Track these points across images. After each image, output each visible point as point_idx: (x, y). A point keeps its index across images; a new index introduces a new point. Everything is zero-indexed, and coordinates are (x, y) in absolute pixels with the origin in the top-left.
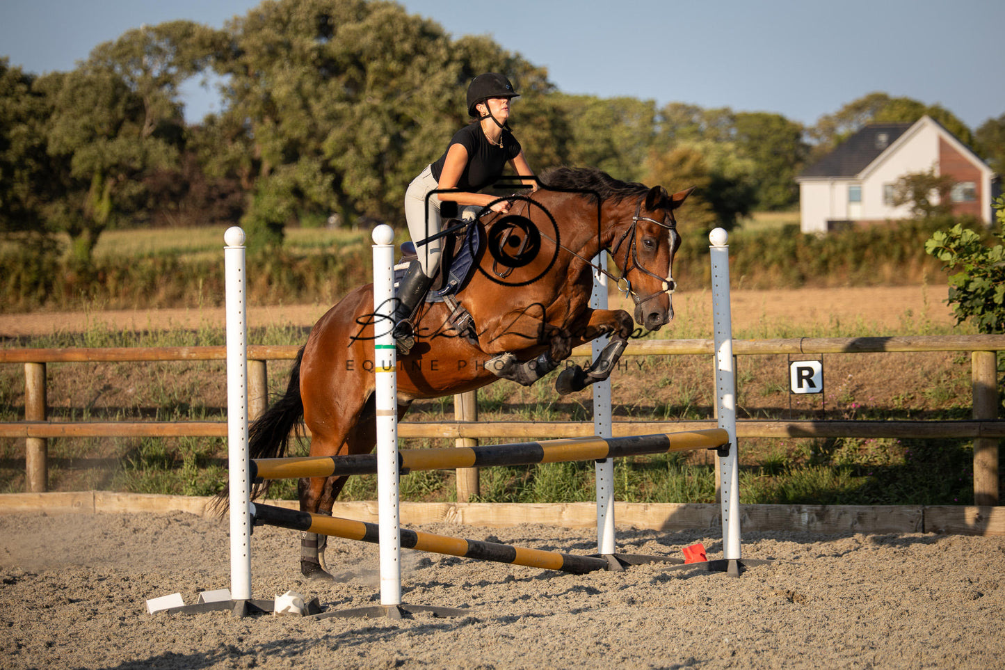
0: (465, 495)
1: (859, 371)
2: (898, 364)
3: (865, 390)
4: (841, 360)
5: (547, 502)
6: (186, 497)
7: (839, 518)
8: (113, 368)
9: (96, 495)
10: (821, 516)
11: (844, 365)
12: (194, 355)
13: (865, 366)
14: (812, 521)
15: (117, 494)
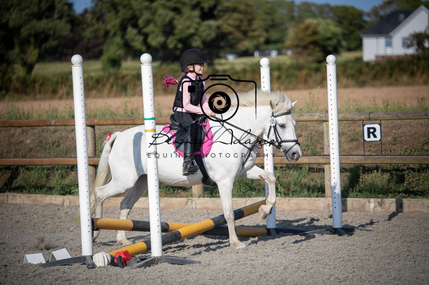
0: (197, 194)
1: (399, 129)
2: (419, 125)
3: (402, 138)
4: (389, 123)
5: (239, 197)
6: (54, 196)
7: (390, 205)
8: (19, 130)
9: (9, 195)
10: (381, 204)
11: (391, 126)
12: (57, 124)
13: (402, 126)
14: (376, 206)
15: (19, 195)
